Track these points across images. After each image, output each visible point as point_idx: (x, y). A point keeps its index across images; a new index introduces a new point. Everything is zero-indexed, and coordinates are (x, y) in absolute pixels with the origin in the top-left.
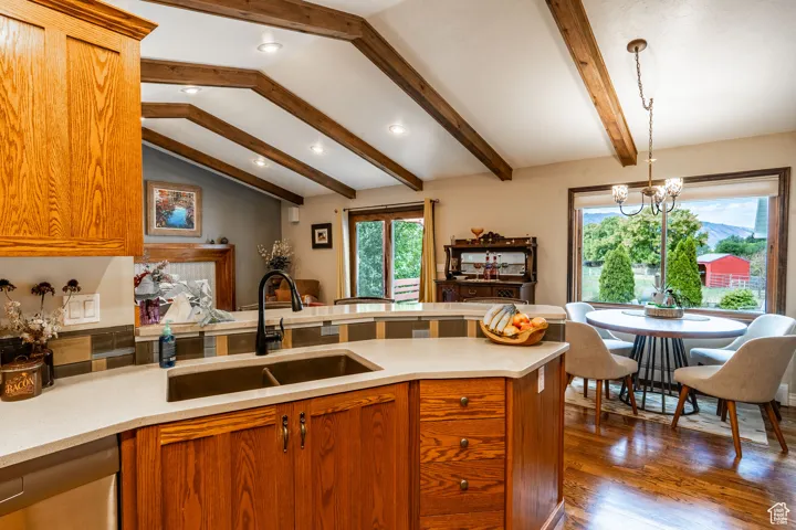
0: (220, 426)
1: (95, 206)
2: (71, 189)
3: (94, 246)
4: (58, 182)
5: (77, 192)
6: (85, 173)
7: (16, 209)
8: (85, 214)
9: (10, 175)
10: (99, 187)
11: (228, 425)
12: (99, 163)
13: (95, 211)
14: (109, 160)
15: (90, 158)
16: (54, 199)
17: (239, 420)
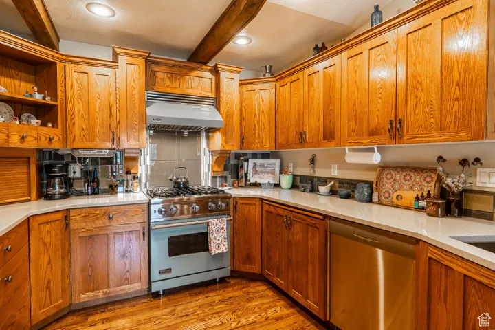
0: (458, 265)
1: (454, 111)
2: (441, 104)
3: (451, 135)
4: (434, 102)
5: (445, 105)
6: (450, 93)
7: (418, 120)
8: (449, 116)
9: (416, 105)
10: (457, 99)
11: (462, 267)
12: (457, 85)
13: (454, 115)
14: (464, 80)
15: (453, 83)
16: (432, 112)
17: (471, 269)
